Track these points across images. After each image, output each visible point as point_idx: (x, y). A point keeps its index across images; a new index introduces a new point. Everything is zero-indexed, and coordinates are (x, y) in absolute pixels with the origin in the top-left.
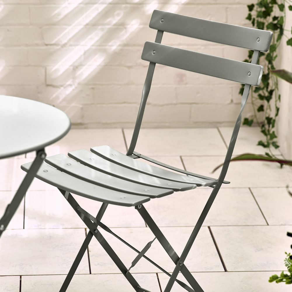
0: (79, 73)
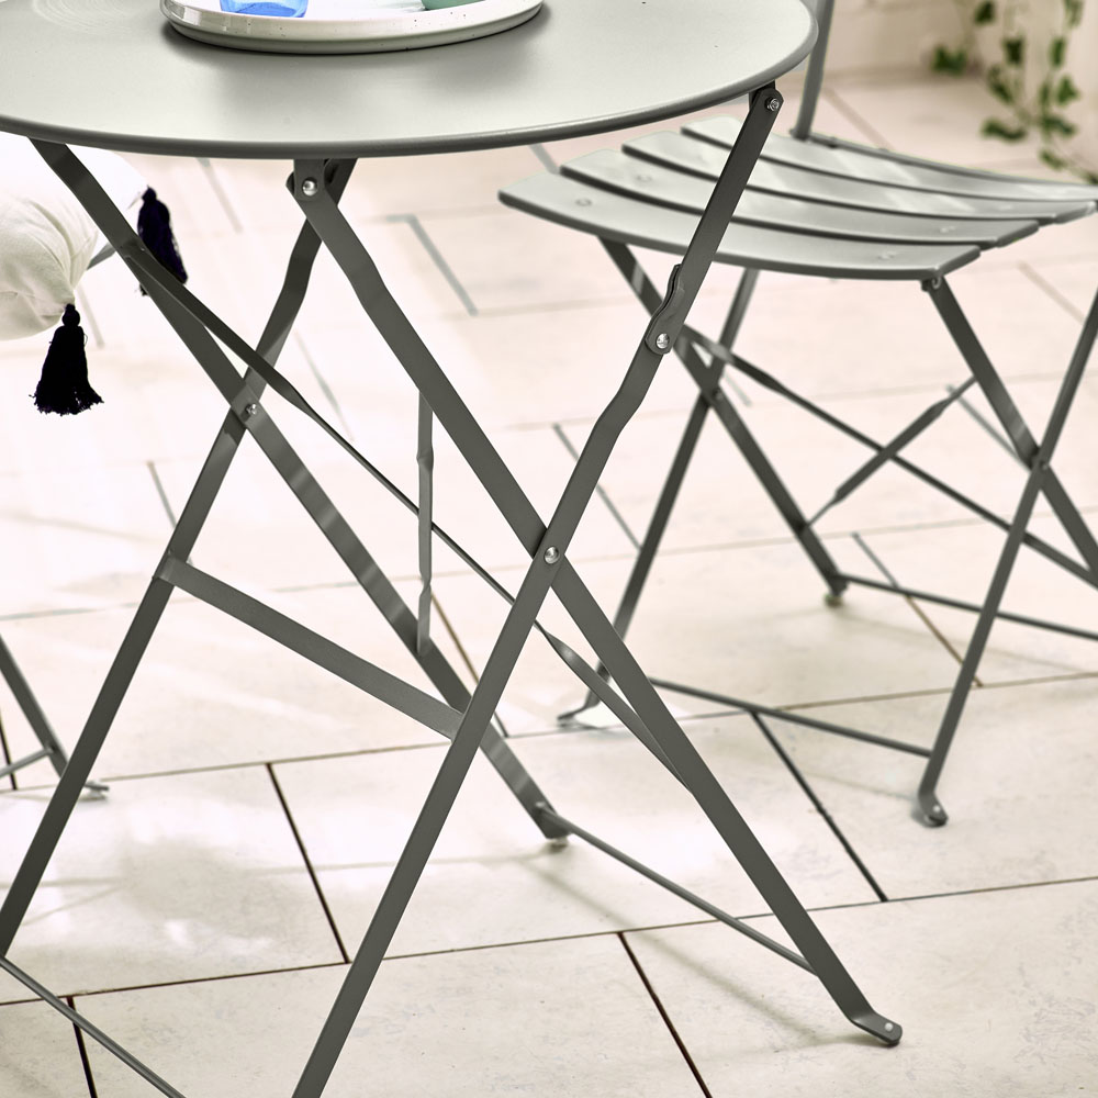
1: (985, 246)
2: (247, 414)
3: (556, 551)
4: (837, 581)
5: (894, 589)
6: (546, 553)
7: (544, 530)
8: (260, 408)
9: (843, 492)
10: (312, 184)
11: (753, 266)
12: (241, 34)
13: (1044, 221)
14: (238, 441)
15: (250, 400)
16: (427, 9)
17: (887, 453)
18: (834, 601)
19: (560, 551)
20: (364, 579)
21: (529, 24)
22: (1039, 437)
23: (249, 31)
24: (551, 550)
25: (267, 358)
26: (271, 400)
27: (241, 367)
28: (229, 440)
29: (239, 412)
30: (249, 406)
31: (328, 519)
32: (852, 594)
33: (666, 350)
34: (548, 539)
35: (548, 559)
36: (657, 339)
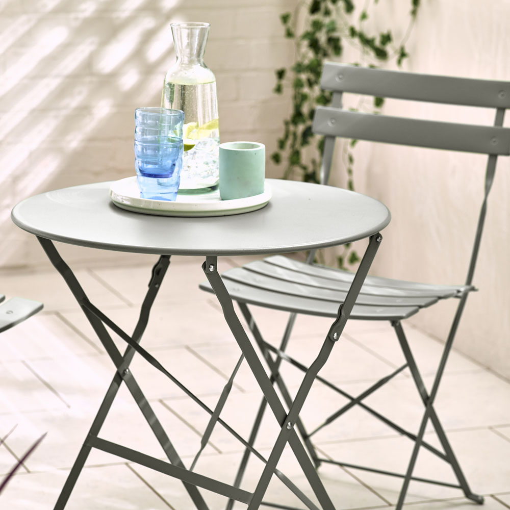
0: (21, 185)
1: (420, 307)
2: (124, 374)
3: (291, 424)
6: (287, 425)
7: (286, 416)
8: (129, 370)
9: (330, 420)
10: (212, 267)
13: (440, 298)
14: (119, 385)
15: (125, 368)
16: (223, 200)
17: (356, 401)
20: (166, 447)
22: (429, 392)
23: (151, 207)
24: (289, 423)
28: (116, 385)
29: (121, 372)
30: (125, 370)
32: (323, 467)
33: (337, 340)
34: (288, 419)
35: (288, 428)
36: (334, 335)
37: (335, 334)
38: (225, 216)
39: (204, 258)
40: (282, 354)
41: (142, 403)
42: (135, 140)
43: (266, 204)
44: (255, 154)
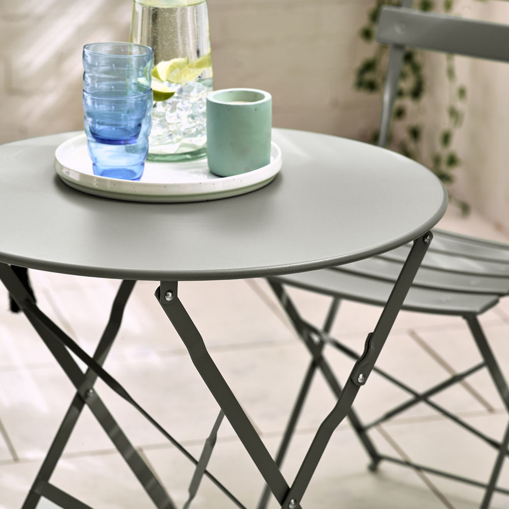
1: (501, 295)
2: (86, 395)
3: (295, 501)
4: (376, 458)
5: (407, 464)
6: (290, 503)
7: (288, 490)
8: (94, 391)
10: (170, 294)
11: (338, 297)
12: (104, 189)
14: (80, 409)
15: (88, 388)
18: (373, 468)
19: (297, 502)
21: (266, 188)
23: (109, 187)
24: (292, 501)
25: (99, 362)
26: (100, 387)
27: (83, 367)
28: (75, 410)
29: (82, 394)
30: (88, 391)
31: (129, 454)
32: (384, 466)
33: (363, 383)
34: (291, 494)
35: (291, 506)
36: (358, 377)
37: (361, 376)
38: (208, 201)
39: (157, 284)
40: (325, 337)
41: (114, 432)
42: (84, 91)
43: (273, 179)
44: (256, 110)
